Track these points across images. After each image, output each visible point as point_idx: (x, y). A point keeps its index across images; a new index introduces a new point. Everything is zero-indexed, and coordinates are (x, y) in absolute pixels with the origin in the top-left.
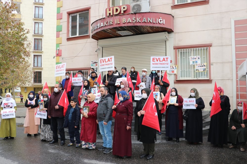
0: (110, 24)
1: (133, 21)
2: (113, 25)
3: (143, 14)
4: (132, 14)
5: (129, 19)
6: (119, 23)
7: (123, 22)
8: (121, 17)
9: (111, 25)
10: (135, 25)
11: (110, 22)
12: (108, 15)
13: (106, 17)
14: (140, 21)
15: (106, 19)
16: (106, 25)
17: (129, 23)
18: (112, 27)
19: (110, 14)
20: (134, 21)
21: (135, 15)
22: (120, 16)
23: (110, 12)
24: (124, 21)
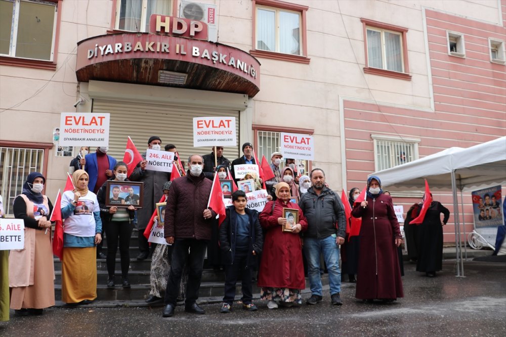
0: (163, 51)
1: (213, 59)
2: (168, 53)
3: (230, 50)
4: (211, 42)
5: (206, 51)
6: (185, 53)
7: (194, 54)
8: (189, 43)
9: (165, 52)
10: (216, 66)
11: (163, 46)
12: (158, 29)
13: (152, 33)
14: (225, 62)
15: (150, 36)
16: (152, 49)
17: (205, 60)
18: (166, 57)
19: (163, 28)
20: (215, 58)
21: (215, 45)
22: (187, 40)
23: (163, 24)
24: (196, 53)
